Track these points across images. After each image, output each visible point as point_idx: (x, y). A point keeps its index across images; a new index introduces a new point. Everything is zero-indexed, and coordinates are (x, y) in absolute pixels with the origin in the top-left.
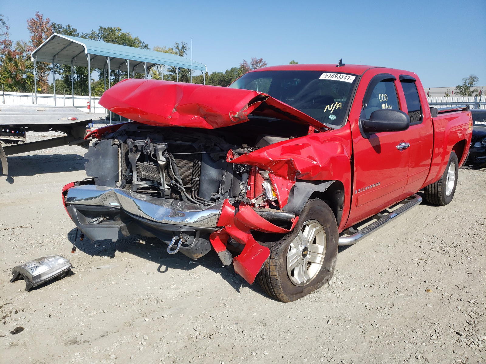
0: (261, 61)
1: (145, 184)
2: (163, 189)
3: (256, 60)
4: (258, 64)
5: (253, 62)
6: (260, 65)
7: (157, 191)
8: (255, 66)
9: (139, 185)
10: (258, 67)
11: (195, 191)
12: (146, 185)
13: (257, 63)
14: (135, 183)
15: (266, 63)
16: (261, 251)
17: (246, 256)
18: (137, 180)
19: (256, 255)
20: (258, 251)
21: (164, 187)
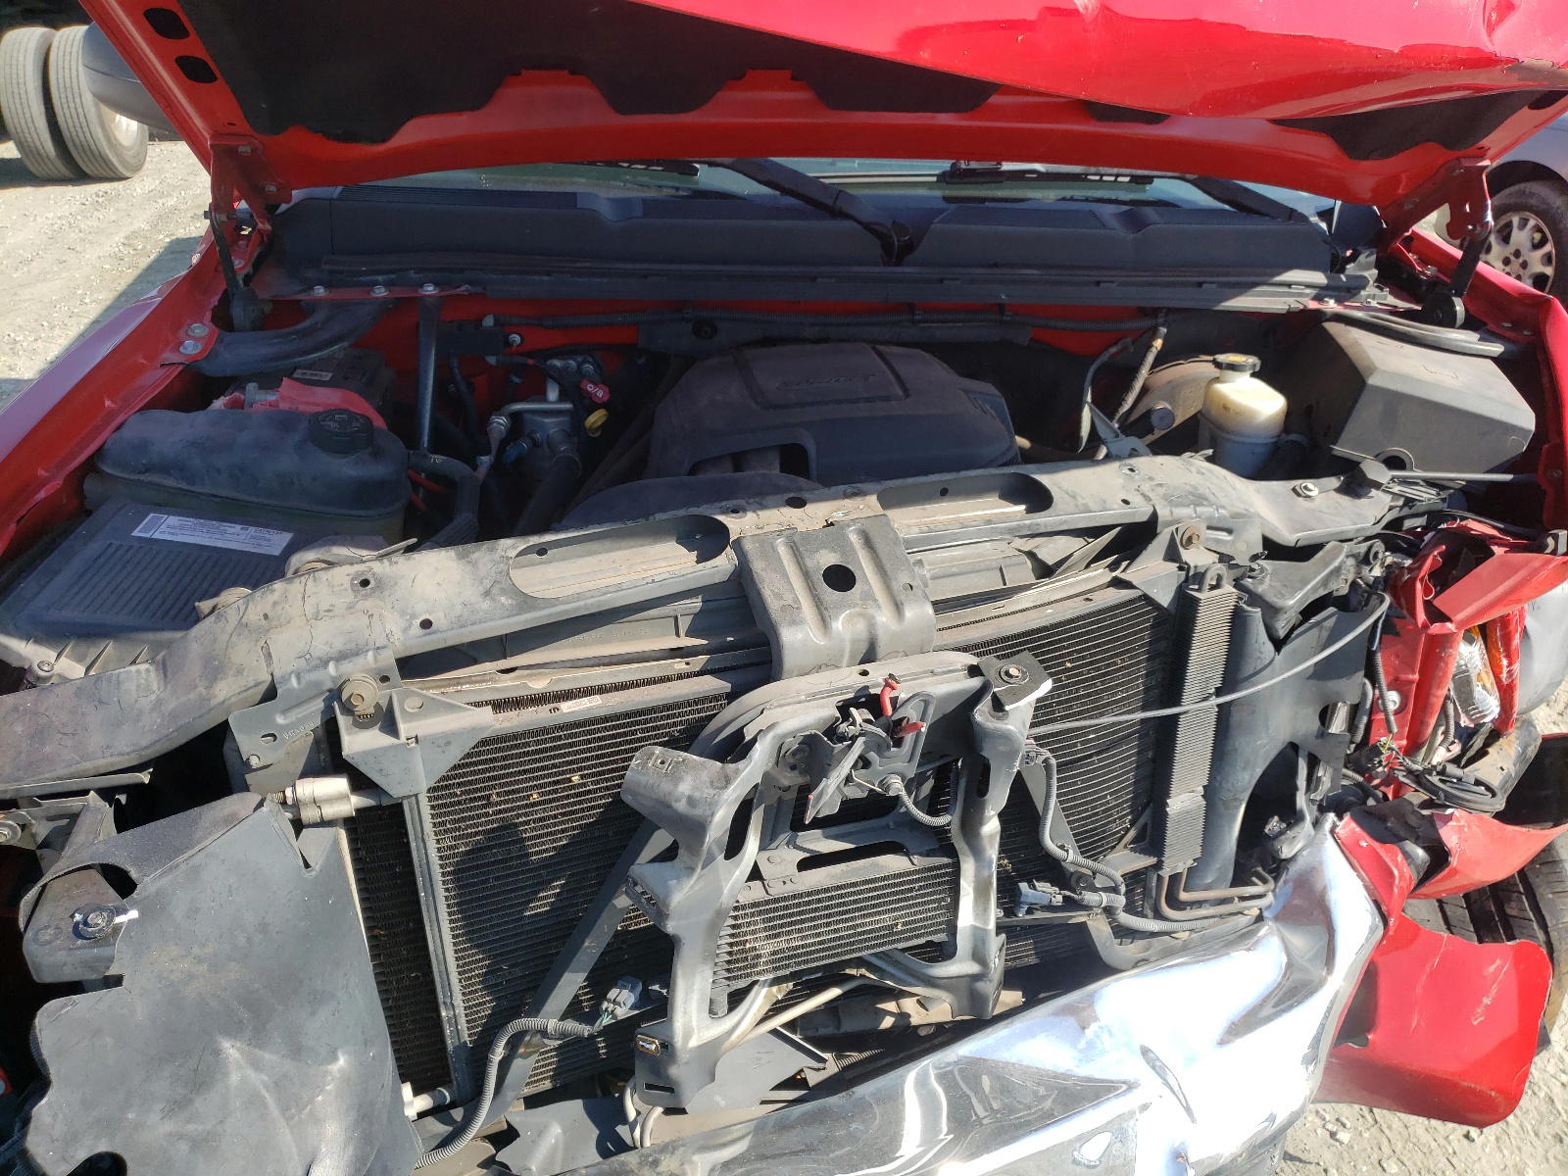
2: (973, 969)
9: (722, 1038)
11: (1174, 876)
14: (696, 1041)
16: (1499, 969)
17: (1423, 1024)
18: (711, 1012)
19: (1487, 1001)
20: (1485, 973)
21: (979, 956)
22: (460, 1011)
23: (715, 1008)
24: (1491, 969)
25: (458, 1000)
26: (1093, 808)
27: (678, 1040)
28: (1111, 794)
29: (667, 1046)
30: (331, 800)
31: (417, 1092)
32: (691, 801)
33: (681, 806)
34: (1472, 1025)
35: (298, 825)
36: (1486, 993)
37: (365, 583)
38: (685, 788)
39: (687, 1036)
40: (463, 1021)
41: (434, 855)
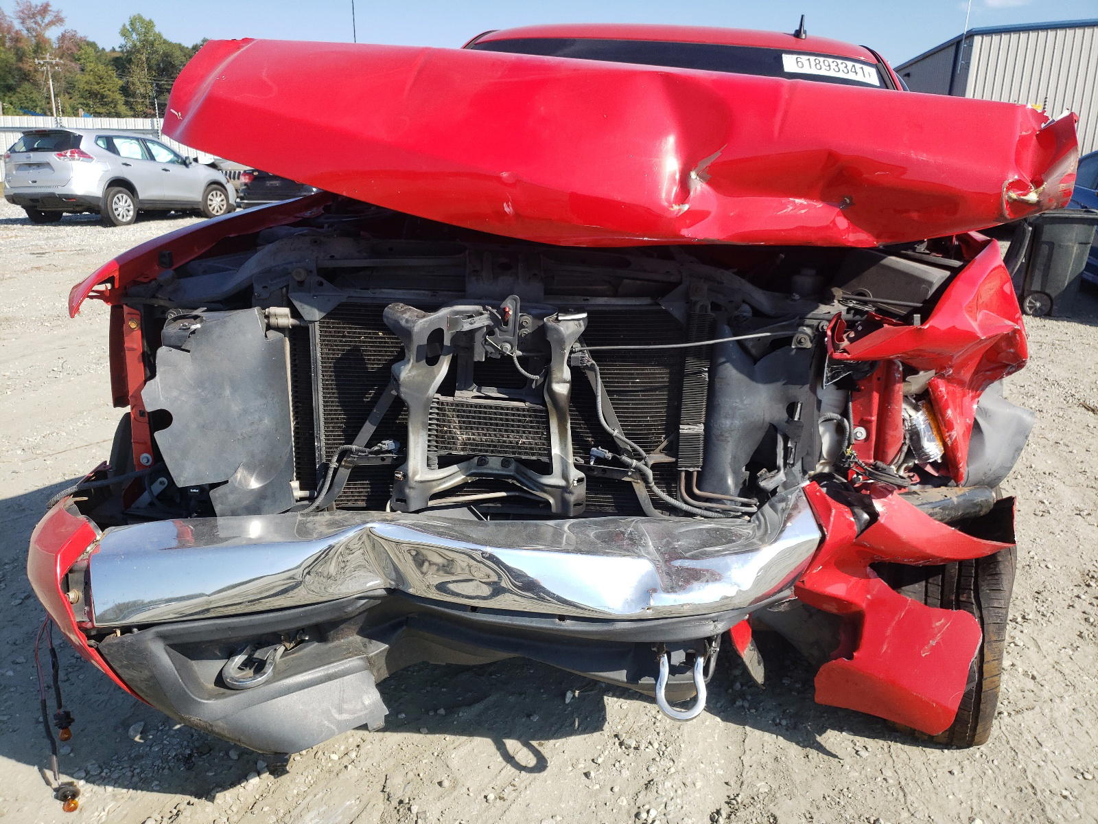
0: (45, 10)
1: (454, 476)
2: (562, 483)
3: (30, 7)
4: (39, 19)
5: (23, 12)
6: (46, 21)
7: (503, 494)
8: (30, 23)
9: (434, 483)
10: (39, 25)
11: (688, 475)
12: (459, 479)
13: (34, 15)
14: (418, 478)
15: (62, 15)
16: (942, 625)
17: (889, 651)
18: (428, 465)
19: (933, 643)
20: (934, 626)
21: (565, 477)
22: (323, 444)
23: (430, 463)
24: (938, 624)
25: (323, 437)
26: (640, 421)
27: (410, 474)
28: (651, 417)
29: (405, 476)
30: (281, 316)
31: (302, 488)
32: (407, 321)
33: (403, 323)
34: (921, 656)
35: (269, 327)
36: (933, 637)
37: (316, 242)
38: (406, 316)
39: (415, 474)
40: (324, 449)
41: (319, 355)
